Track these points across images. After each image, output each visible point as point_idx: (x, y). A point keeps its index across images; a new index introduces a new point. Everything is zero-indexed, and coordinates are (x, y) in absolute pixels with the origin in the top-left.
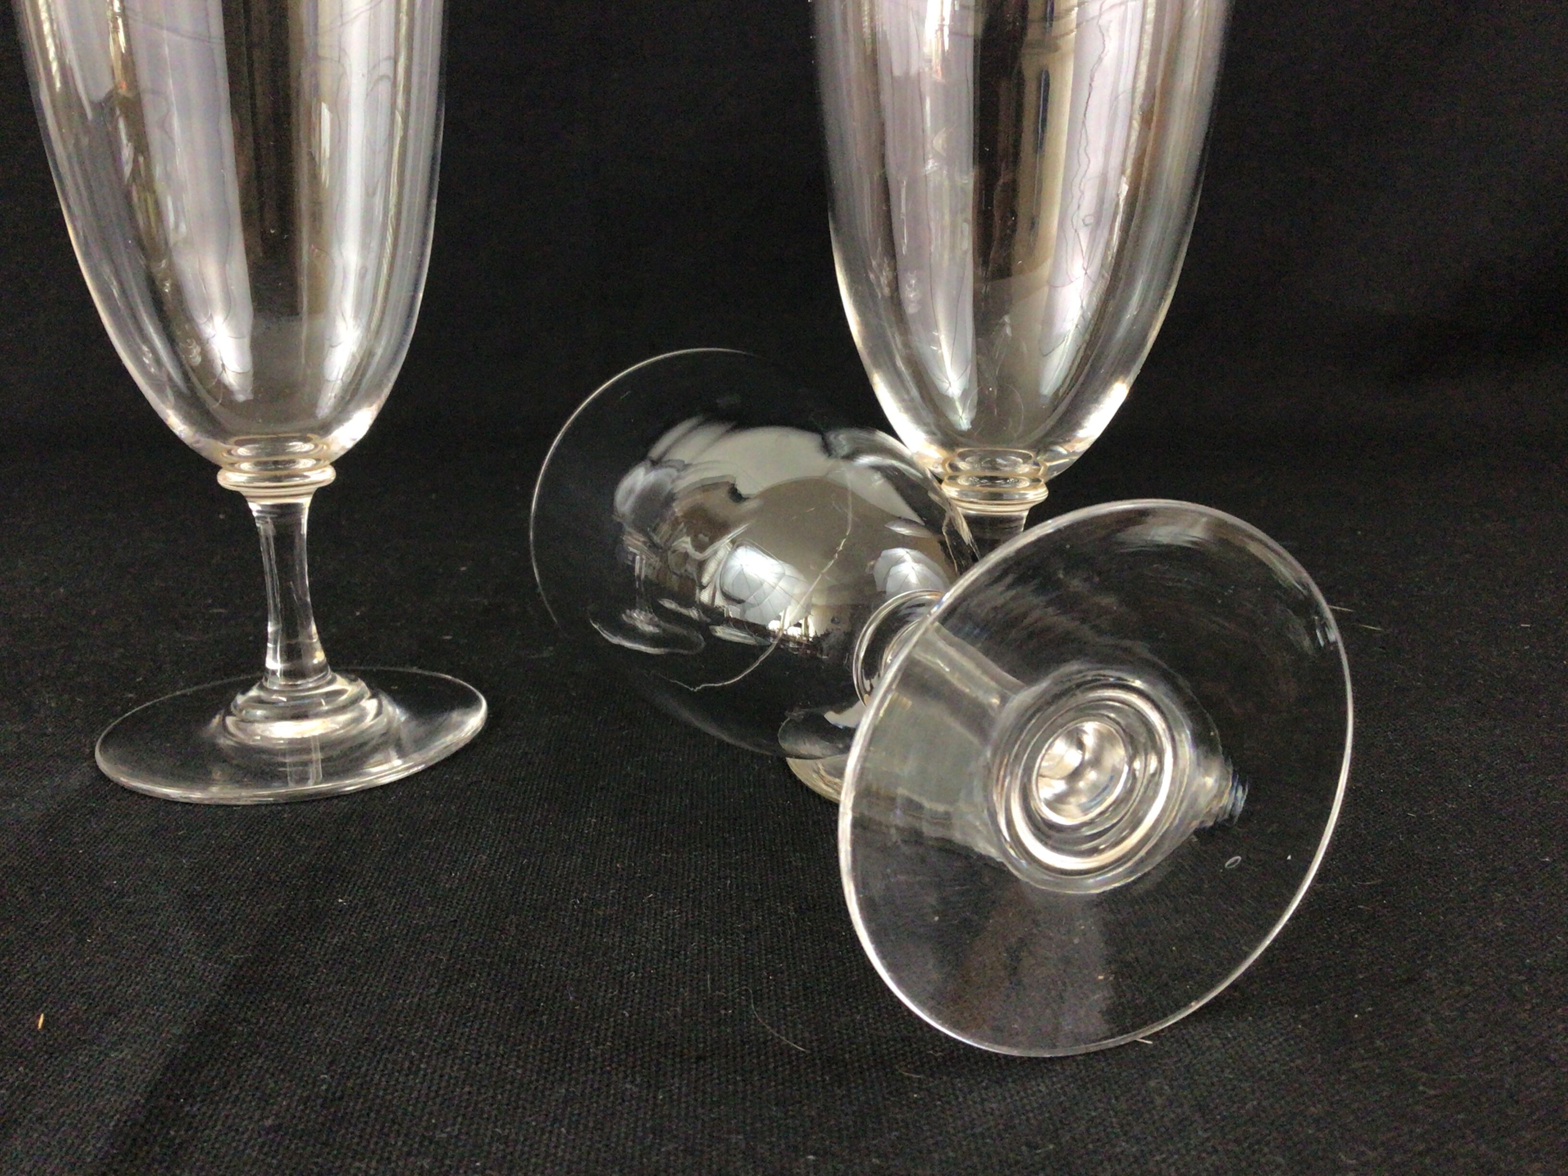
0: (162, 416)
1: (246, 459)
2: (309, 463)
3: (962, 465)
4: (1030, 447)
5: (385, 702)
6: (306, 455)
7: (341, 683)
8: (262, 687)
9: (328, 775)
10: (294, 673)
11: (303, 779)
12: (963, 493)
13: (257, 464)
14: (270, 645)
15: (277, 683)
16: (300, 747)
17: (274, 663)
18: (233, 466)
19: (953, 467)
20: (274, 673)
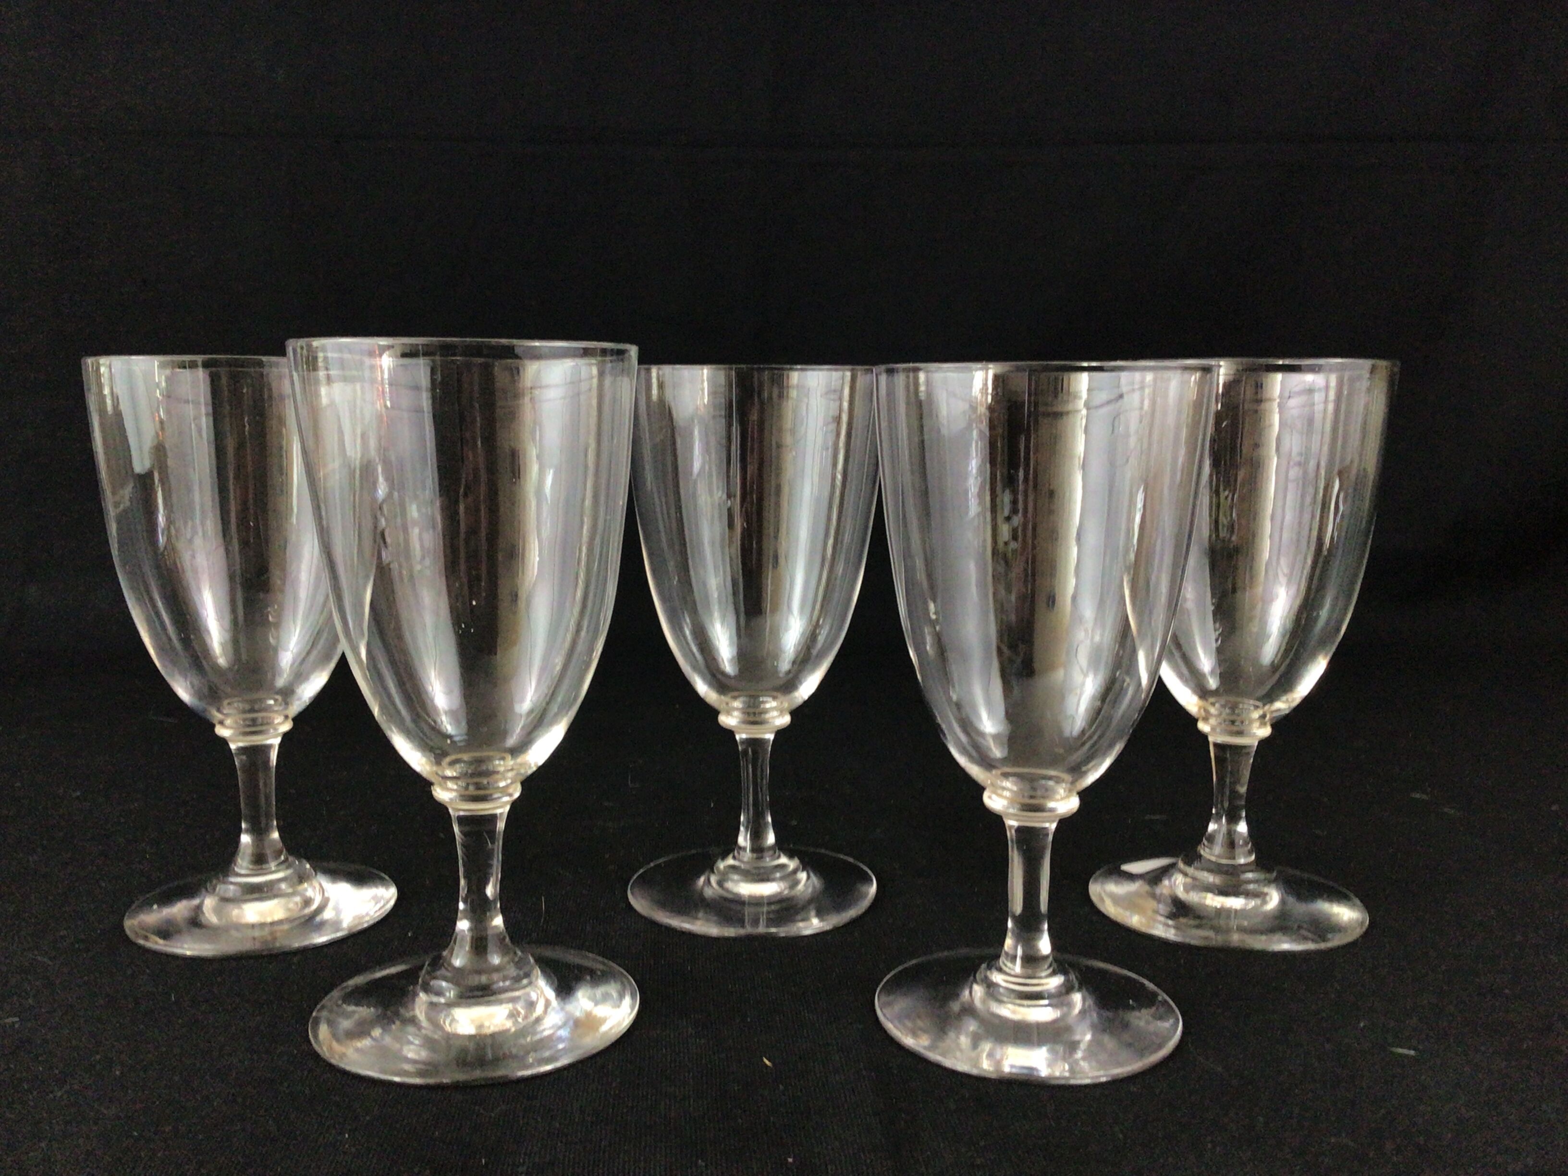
0: (692, 681)
1: (737, 709)
2: (775, 713)
3: (1213, 710)
4: (1258, 699)
5: (812, 875)
6: (773, 709)
7: (783, 860)
8: (734, 858)
9: (771, 922)
10: (758, 849)
11: (755, 922)
12: (1213, 729)
13: (744, 713)
14: (742, 828)
15: (748, 855)
16: (757, 902)
17: (743, 839)
18: (728, 713)
19: (1206, 711)
20: (744, 849)
